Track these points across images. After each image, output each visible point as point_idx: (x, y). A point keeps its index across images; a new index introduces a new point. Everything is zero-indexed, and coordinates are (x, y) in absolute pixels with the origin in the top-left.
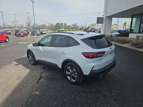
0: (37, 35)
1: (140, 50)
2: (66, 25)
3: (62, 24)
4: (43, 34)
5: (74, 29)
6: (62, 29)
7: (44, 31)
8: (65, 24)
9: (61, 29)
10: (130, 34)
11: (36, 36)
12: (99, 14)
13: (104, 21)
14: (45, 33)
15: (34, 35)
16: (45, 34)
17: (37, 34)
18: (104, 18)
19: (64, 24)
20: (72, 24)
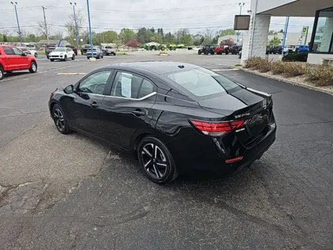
0: (97, 58)
1: (323, 89)
2: (162, 34)
3: (153, 30)
4: (108, 54)
5: (182, 43)
6: (151, 44)
7: (110, 48)
8: (160, 31)
9: (149, 42)
10: (309, 55)
11: (95, 59)
12: (242, 5)
13: (250, 24)
14: (112, 53)
15: (88, 58)
16: (115, 54)
17: (95, 54)
18: (251, 18)
19: (156, 32)
20: (177, 31)
